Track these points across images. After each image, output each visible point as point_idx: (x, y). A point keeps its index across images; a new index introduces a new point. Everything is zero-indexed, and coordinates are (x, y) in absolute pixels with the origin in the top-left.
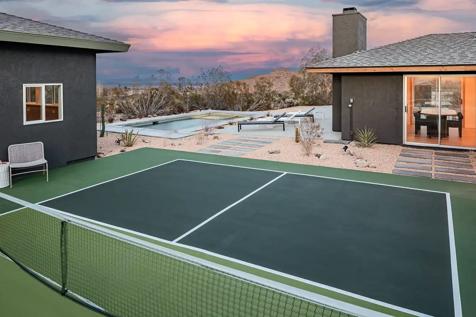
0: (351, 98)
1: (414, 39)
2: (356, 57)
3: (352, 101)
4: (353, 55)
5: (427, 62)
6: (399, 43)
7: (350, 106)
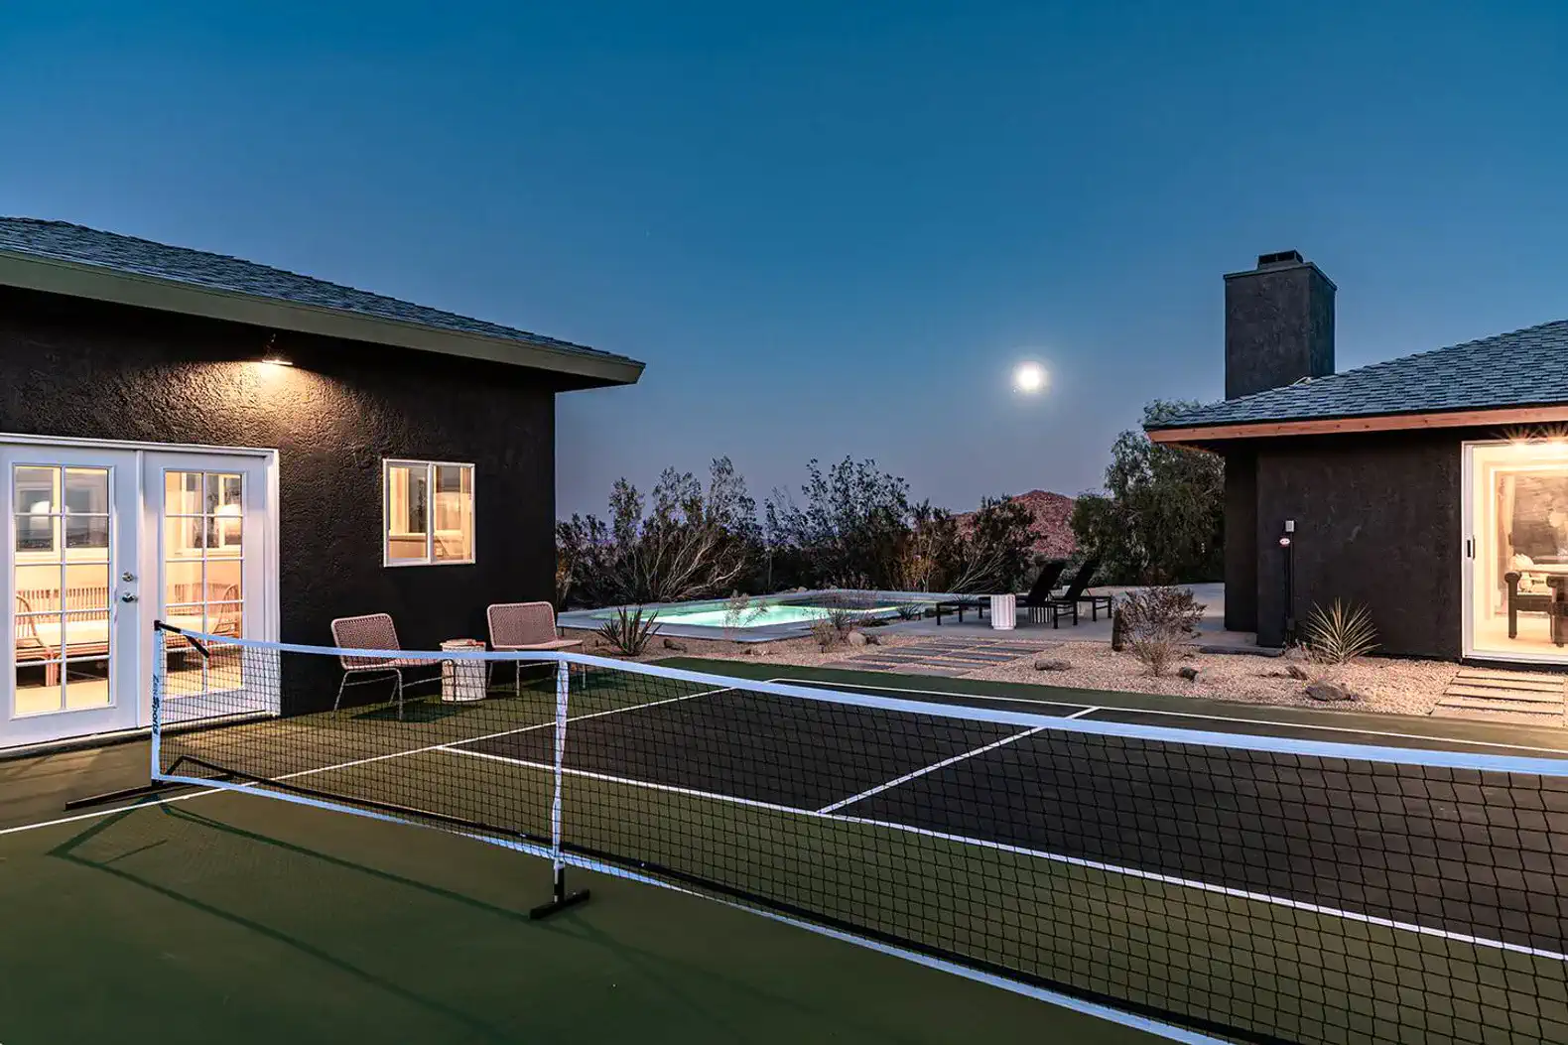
0: (1288, 520)
1: (1496, 339)
2: (1304, 392)
3: (1290, 526)
4: (1295, 388)
5: (1543, 395)
6: (1447, 351)
7: (1285, 541)
